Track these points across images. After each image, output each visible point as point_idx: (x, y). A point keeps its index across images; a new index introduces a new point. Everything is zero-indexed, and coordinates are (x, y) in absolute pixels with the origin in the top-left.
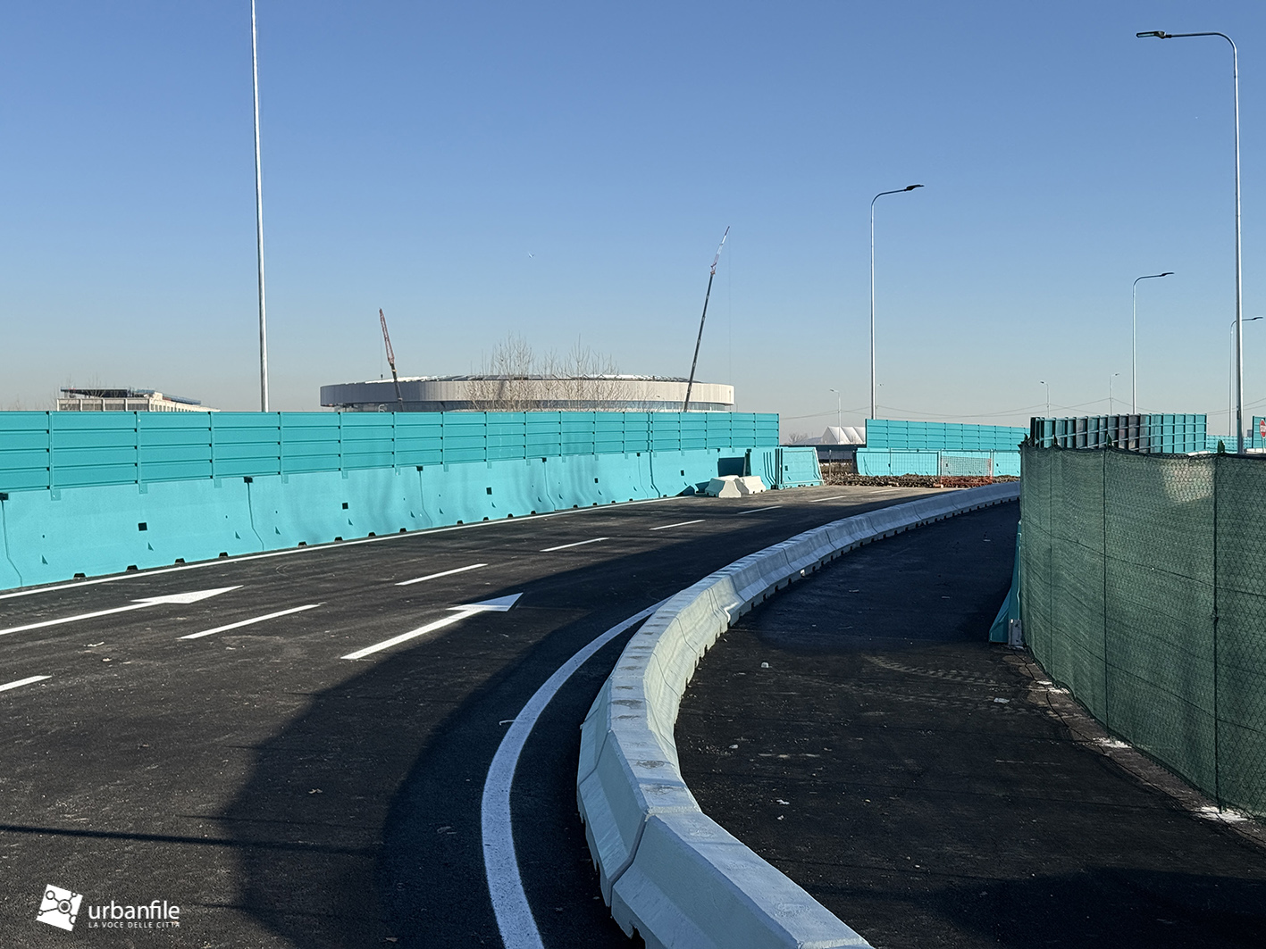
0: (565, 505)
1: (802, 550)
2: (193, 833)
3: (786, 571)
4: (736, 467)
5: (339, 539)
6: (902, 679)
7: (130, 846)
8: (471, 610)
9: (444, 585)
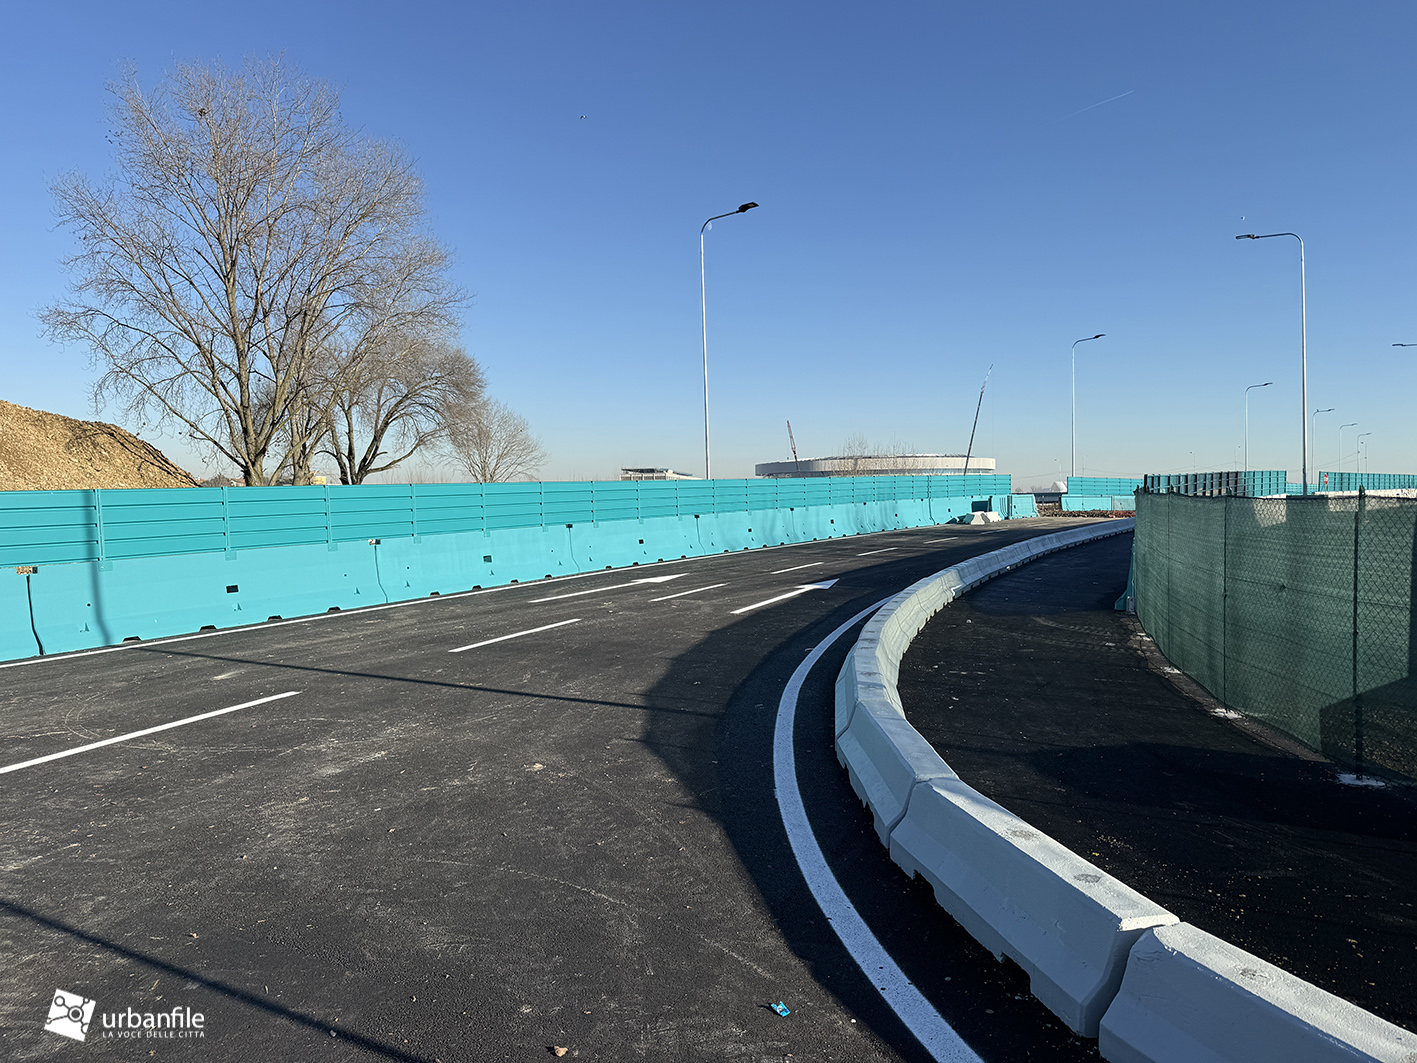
0: (877, 529)
1: (1009, 555)
2: (630, 702)
3: (997, 567)
4: (983, 506)
5: (746, 548)
6: (1052, 630)
7: (597, 707)
8: (808, 588)
9: (797, 574)
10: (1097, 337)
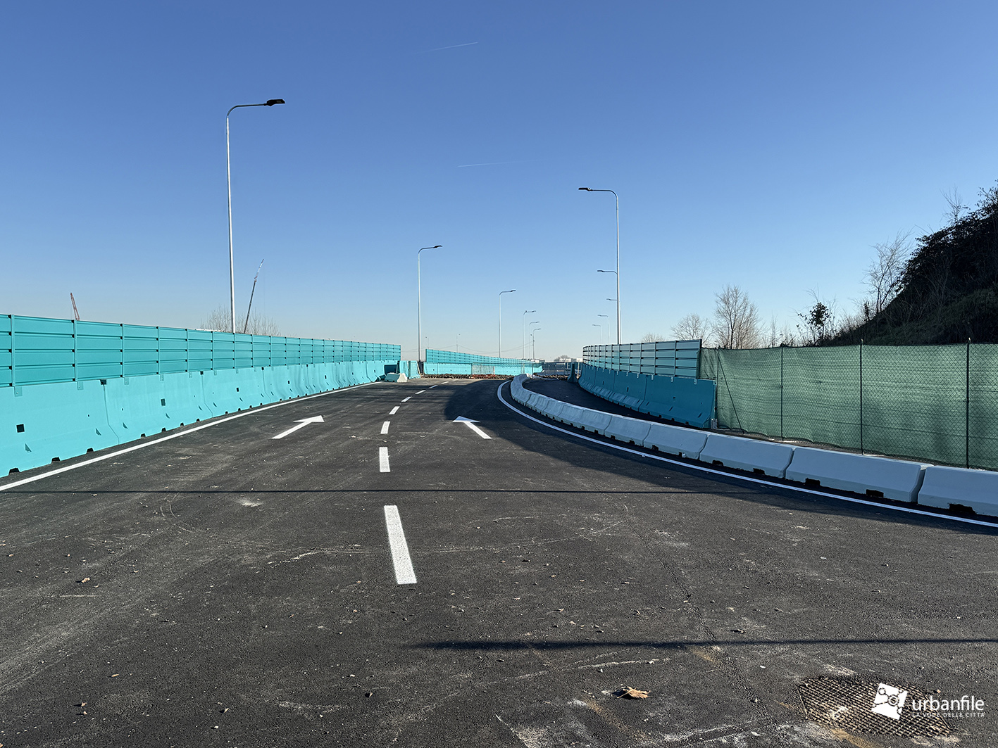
4: (392, 369)
10: (436, 247)
